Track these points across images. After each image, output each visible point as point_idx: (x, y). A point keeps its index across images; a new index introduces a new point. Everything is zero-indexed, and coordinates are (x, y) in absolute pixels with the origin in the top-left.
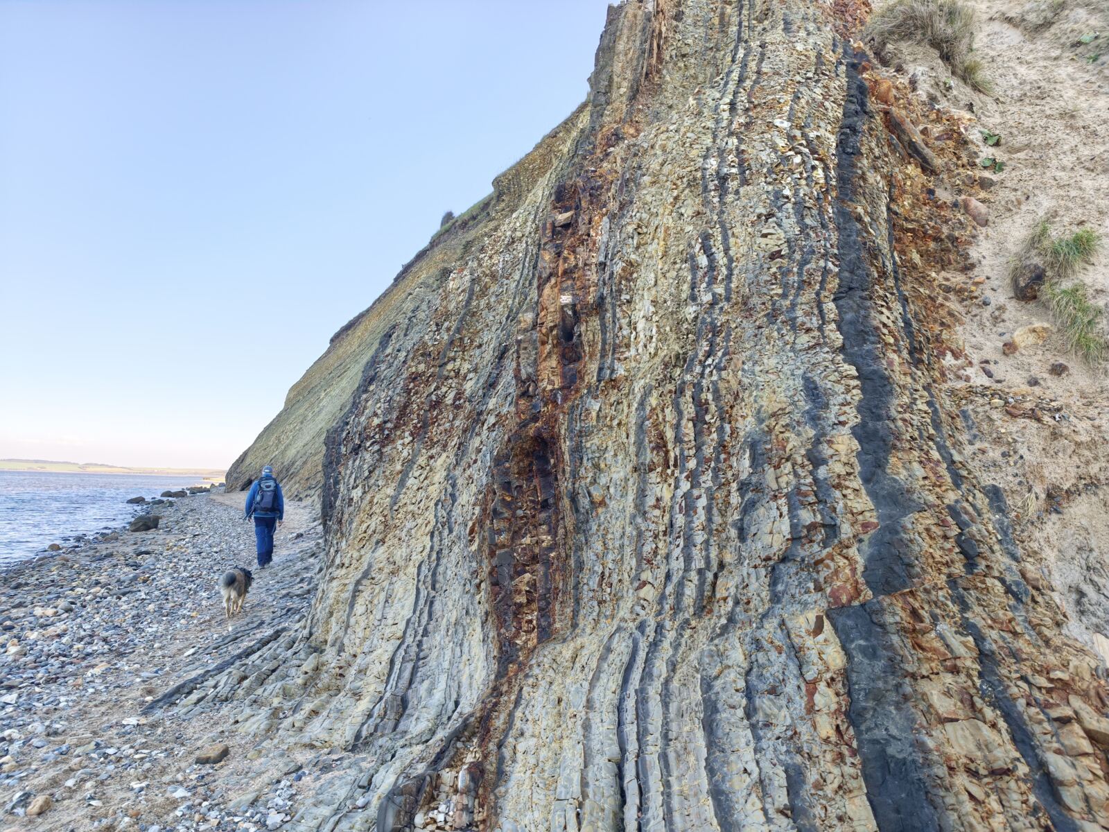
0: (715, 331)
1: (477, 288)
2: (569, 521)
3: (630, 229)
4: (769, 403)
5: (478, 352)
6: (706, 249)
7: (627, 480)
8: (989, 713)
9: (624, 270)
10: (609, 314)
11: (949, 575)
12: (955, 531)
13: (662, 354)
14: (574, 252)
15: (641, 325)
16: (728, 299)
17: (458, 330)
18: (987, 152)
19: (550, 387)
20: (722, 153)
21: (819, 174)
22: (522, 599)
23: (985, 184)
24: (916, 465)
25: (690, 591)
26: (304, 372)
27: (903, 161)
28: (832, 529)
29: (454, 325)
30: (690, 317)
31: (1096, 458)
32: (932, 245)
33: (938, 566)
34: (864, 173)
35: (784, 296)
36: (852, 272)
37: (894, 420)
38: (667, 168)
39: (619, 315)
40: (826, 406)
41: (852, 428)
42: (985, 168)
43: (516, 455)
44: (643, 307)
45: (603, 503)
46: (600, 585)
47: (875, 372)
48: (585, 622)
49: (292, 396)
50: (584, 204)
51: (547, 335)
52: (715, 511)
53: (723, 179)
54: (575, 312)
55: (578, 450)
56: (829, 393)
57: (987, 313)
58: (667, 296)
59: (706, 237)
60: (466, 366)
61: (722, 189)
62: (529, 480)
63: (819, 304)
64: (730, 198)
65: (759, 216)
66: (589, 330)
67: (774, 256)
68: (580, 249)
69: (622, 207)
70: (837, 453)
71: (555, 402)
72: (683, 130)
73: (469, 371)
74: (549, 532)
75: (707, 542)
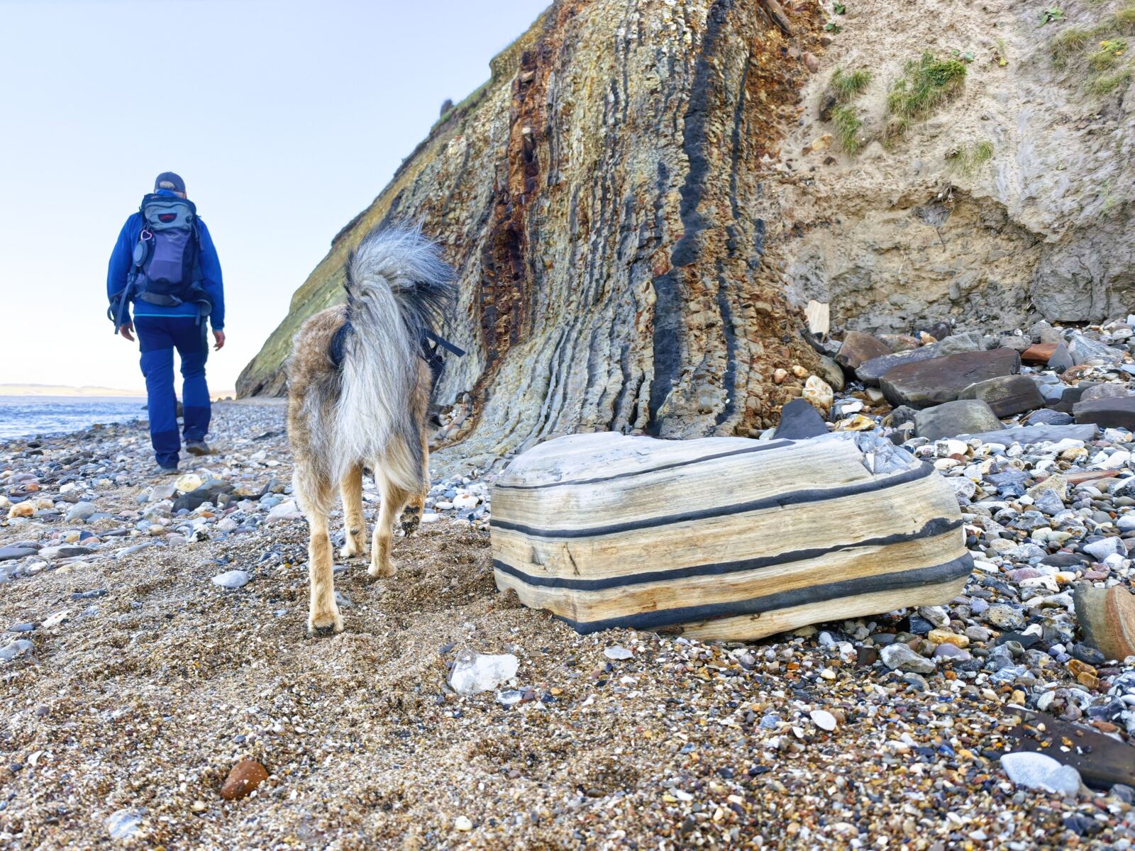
0: (616, 142)
1: (472, 151)
2: (530, 278)
3: (568, 80)
4: (638, 179)
5: (473, 202)
6: (614, 90)
7: (566, 249)
8: (714, 307)
9: (564, 108)
10: (555, 140)
11: (717, 258)
12: (726, 237)
13: (587, 162)
14: (533, 98)
15: (575, 145)
16: (624, 122)
17: (457, 186)
18: (835, 19)
19: (517, 193)
20: (629, 23)
21: (688, 37)
22: (502, 330)
23: (825, 43)
24: (713, 207)
25: (592, 292)
26: (307, 276)
27: (768, 27)
28: (659, 239)
29: (453, 182)
30: (603, 135)
31: (830, 207)
32: (777, 87)
33: (711, 253)
34: (725, 36)
35: (655, 117)
36: (697, 100)
37: (705, 183)
38: (595, 36)
39: (562, 139)
40: (668, 177)
41: (680, 188)
42: (828, 31)
43: (496, 245)
44: (577, 132)
45: (551, 266)
46: (547, 310)
47: (698, 157)
48: (538, 331)
49: (296, 301)
50: (539, 64)
51: (514, 158)
52: (608, 247)
53: (628, 42)
54: (533, 140)
55: (535, 234)
56: (670, 170)
57: (800, 131)
58: (590, 124)
59: (614, 82)
60: (465, 214)
61: (627, 50)
62: (506, 262)
63: (675, 120)
64: (630, 55)
65: (647, 67)
66: (542, 151)
67: (653, 92)
68: (537, 96)
69: (564, 64)
70: (669, 202)
71: (520, 203)
72: (608, 8)
73: (467, 218)
74: (518, 291)
75: (602, 265)
